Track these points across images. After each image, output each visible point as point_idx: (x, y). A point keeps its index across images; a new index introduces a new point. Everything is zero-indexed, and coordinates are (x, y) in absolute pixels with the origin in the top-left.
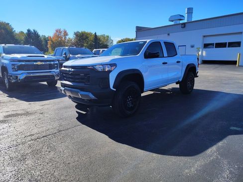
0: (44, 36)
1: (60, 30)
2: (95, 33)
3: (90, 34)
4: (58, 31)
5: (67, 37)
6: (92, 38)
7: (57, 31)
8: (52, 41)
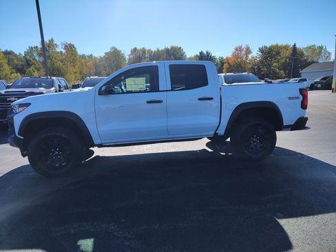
0: (222, 58)
1: (240, 47)
2: (295, 45)
3: (286, 47)
4: (239, 49)
5: (250, 56)
6: (288, 53)
7: (237, 49)
8: (229, 63)
